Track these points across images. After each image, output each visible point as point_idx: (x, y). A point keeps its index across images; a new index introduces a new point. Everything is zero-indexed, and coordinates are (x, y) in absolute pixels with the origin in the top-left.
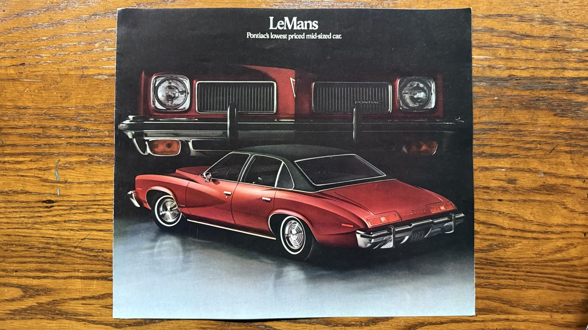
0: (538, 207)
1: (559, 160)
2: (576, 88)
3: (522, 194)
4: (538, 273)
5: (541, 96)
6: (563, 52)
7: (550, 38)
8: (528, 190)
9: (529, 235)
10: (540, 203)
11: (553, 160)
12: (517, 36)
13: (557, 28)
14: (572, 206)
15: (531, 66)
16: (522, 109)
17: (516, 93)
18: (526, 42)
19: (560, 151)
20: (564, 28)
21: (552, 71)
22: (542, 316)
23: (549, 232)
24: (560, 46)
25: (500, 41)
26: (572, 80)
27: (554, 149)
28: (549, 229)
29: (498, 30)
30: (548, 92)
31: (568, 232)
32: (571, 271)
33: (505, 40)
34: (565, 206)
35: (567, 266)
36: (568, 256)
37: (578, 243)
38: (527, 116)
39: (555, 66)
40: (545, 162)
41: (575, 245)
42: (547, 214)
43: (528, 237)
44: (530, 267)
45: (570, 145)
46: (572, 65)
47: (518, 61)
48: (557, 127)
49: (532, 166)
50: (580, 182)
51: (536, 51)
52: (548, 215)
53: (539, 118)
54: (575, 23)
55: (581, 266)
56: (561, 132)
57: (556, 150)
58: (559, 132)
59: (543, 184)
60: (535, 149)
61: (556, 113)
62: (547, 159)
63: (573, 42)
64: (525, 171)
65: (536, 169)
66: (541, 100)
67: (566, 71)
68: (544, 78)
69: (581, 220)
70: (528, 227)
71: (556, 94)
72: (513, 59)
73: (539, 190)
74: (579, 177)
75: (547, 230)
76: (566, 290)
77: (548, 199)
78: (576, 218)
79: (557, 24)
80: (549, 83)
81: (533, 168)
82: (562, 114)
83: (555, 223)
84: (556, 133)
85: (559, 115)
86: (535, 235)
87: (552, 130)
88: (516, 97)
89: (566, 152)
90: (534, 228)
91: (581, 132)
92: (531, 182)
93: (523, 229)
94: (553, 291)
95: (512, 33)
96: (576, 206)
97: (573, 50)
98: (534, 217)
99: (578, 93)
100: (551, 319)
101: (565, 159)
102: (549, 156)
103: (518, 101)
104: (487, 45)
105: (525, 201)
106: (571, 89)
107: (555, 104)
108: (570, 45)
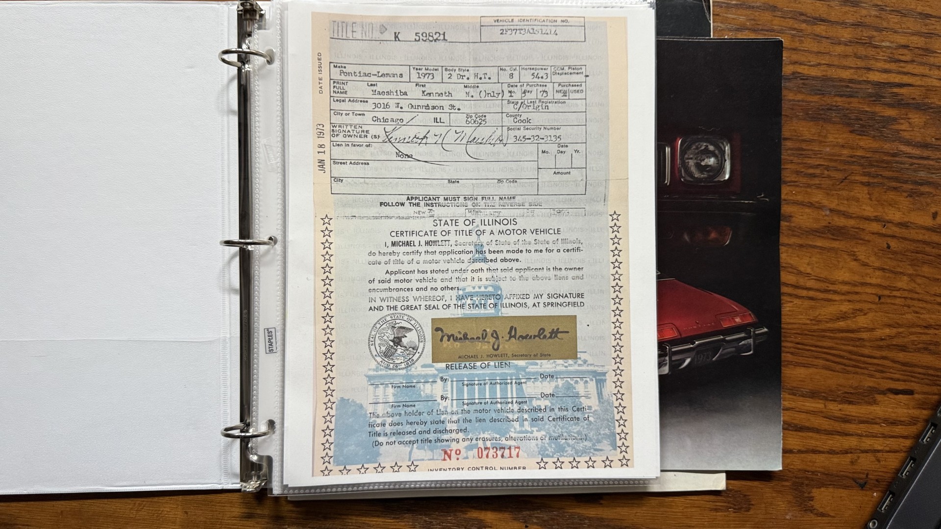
0: (818, 256)
1: (852, 194)
2: (884, 97)
3: (798, 236)
4: (812, 346)
5: (834, 104)
6: (868, 46)
7: (852, 25)
8: (807, 232)
9: (804, 293)
10: (821, 251)
11: (844, 193)
12: (808, 19)
13: (864, 12)
14: (865, 258)
15: (824, 62)
16: (807, 120)
17: (800, 97)
18: (820, 29)
19: (856, 182)
20: (874, 13)
21: (852, 71)
22: (813, 405)
23: (830, 291)
24: (866, 37)
25: (784, 24)
26: (878, 85)
27: (846, 178)
28: (831, 287)
29: (782, 9)
30: (844, 99)
31: (857, 293)
32: (857, 346)
33: (790, 24)
34: (855, 258)
35: (852, 339)
36: (854, 326)
37: (869, 309)
38: (813, 131)
39: (857, 64)
40: (833, 195)
41: (865, 312)
42: (831, 266)
43: (801, 295)
44: (801, 336)
45: (868, 174)
46: (880, 65)
47: (806, 54)
48: (852, 148)
49: (814, 199)
50: (879, 226)
51: (832, 41)
52: (831, 268)
53: (829, 135)
54: (888, 7)
55: (870, 340)
56: (858, 156)
57: (849, 179)
58: (855, 156)
59: (828, 224)
60: (821, 176)
61: (852, 129)
62: (836, 191)
63: (884, 33)
64: (804, 205)
65: (820, 203)
66: (834, 110)
67: (871, 72)
68: (841, 80)
69: (876, 278)
70: (802, 281)
71: (855, 103)
72: (800, 50)
73: (822, 233)
74: (877, 219)
75: (829, 289)
76: (848, 372)
77: (833, 245)
78: (869, 274)
79: (864, 8)
80: (848, 87)
81: (817, 202)
82: (861, 131)
83: (840, 279)
84: (851, 157)
85: (858, 132)
86: (811, 294)
87: (845, 152)
88: (800, 103)
89: (863, 183)
90: (811, 284)
91: (885, 158)
92: (811, 221)
93: (795, 284)
94: (830, 372)
95: (802, 14)
96: (871, 259)
97: (883, 44)
98: (812, 269)
99: (885, 104)
100: (824, 410)
101: (861, 193)
102: (839, 187)
103: (802, 109)
104: (766, 28)
105: (801, 246)
106: (877, 98)
107: (853, 116)
108: (879, 38)
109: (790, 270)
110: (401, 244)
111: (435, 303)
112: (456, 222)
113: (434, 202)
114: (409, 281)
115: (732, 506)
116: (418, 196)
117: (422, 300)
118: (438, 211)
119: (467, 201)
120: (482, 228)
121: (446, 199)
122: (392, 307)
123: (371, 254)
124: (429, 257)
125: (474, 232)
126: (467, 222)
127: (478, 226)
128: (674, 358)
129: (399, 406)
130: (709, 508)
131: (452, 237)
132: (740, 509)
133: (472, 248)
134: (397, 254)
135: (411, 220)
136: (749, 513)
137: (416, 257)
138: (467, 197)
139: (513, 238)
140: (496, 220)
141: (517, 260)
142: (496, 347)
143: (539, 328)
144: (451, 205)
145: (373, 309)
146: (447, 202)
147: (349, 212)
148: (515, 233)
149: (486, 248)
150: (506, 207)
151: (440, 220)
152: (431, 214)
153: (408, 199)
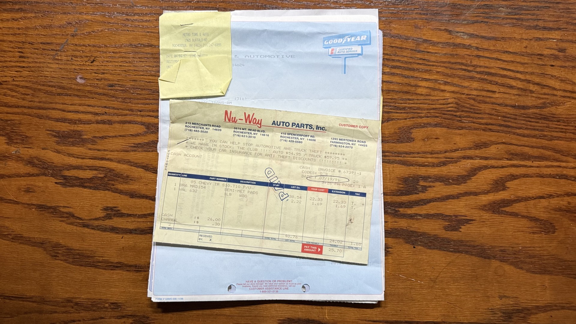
109: (568, 82)
115: (544, 230)
130: (528, 232)
132: (548, 232)
136: (555, 235)
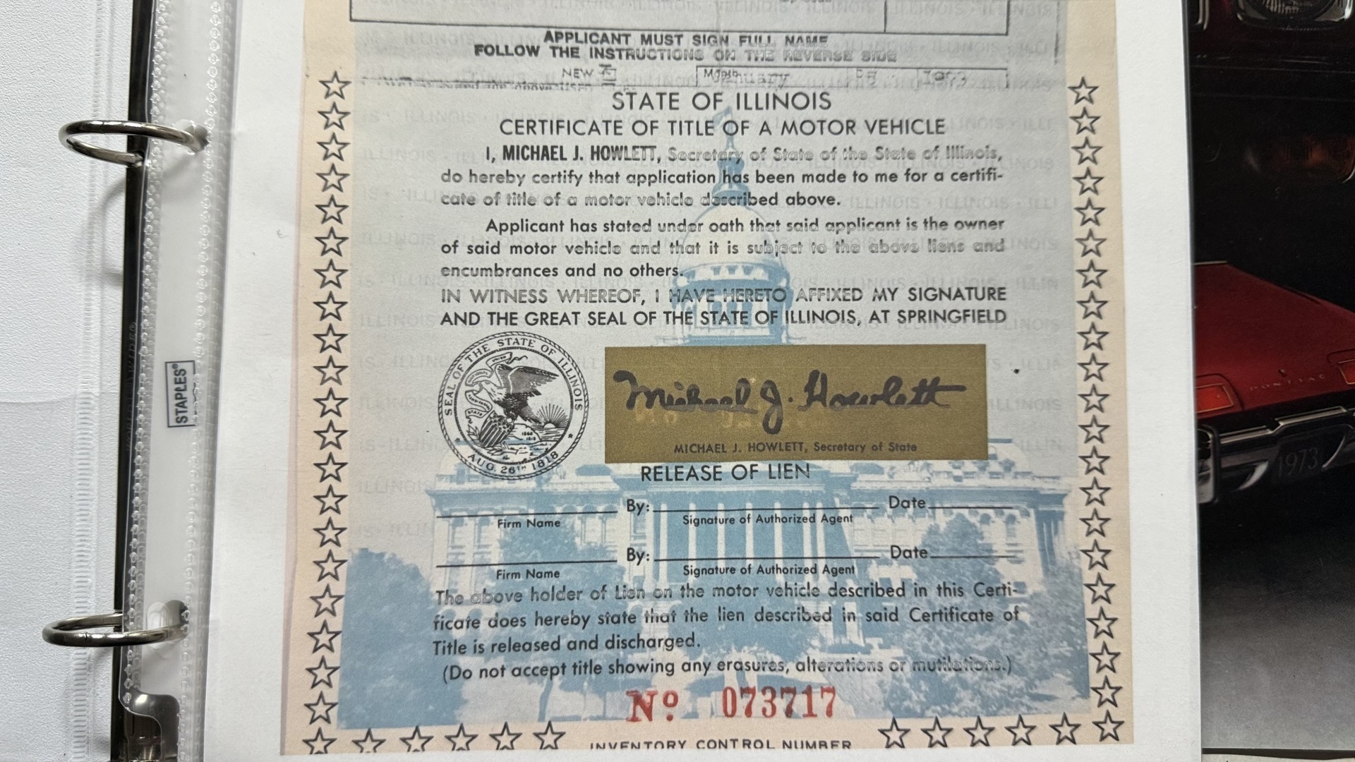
110: (527, 153)
111: (616, 308)
112: (671, 101)
113: (615, 46)
114: (548, 250)
116: (574, 31)
117: (582, 299)
118: (625, 70)
119: (701, 47)
120: (740, 115)
121: (646, 40)
122: (502, 315)
123: (448, 176)
124: (602, 189)
125: (719, 128)
126: (701, 101)
127: (728, 111)
128: (1227, 462)
129: (517, 575)
131: (662, 139)
133: (713, 168)
134: (517, 180)
135: (555, 93)
137: (567, 189)
138: (701, 34)
139: (820, 142)
140: (775, 97)
141: (831, 200)
142: (772, 424)
143: (887, 378)
144: (658, 55)
145: (453, 320)
146: (648, 47)
147: (394, 66)
148: (826, 130)
149: (749, 169)
150: (804, 62)
151: (631, 95)
152: (606, 76)
153: (548, 36)
